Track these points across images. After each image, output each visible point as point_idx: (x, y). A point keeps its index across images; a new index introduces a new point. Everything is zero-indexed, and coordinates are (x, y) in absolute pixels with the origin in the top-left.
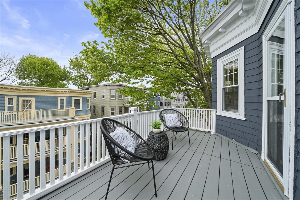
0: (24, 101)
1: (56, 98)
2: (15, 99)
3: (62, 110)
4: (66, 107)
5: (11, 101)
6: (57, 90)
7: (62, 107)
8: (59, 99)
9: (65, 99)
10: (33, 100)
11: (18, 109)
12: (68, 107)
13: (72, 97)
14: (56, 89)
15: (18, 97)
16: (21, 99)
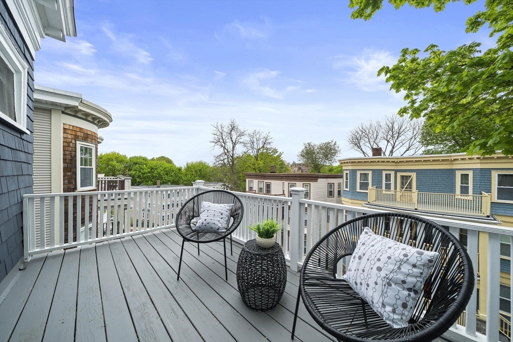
0: (402, 177)
1: (452, 172)
2: (393, 174)
3: (464, 198)
4: (474, 192)
5: (388, 177)
6: (453, 158)
7: (465, 190)
8: (458, 175)
9: (471, 174)
10: (414, 175)
11: (396, 188)
12: (479, 193)
13: (490, 170)
14: (451, 156)
15: (396, 171)
16: (399, 174)
